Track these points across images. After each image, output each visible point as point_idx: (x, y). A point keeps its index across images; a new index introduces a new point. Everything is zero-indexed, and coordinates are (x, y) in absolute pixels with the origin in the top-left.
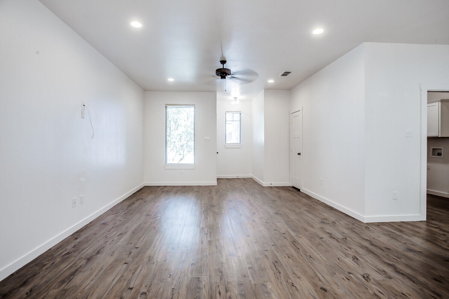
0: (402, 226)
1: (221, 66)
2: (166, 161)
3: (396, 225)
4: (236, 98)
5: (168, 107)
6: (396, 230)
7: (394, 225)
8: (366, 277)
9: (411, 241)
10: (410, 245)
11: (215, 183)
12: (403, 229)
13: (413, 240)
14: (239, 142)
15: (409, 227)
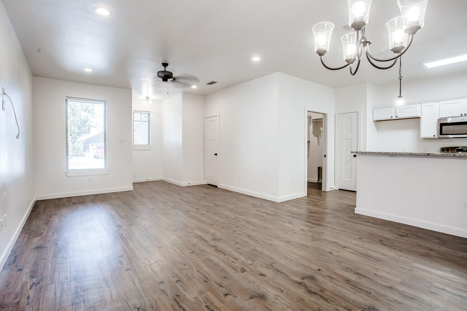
1: (163, 69)
2: (67, 167)
4: (148, 98)
5: (69, 100)
8: (302, 230)
11: (131, 188)
14: (147, 144)
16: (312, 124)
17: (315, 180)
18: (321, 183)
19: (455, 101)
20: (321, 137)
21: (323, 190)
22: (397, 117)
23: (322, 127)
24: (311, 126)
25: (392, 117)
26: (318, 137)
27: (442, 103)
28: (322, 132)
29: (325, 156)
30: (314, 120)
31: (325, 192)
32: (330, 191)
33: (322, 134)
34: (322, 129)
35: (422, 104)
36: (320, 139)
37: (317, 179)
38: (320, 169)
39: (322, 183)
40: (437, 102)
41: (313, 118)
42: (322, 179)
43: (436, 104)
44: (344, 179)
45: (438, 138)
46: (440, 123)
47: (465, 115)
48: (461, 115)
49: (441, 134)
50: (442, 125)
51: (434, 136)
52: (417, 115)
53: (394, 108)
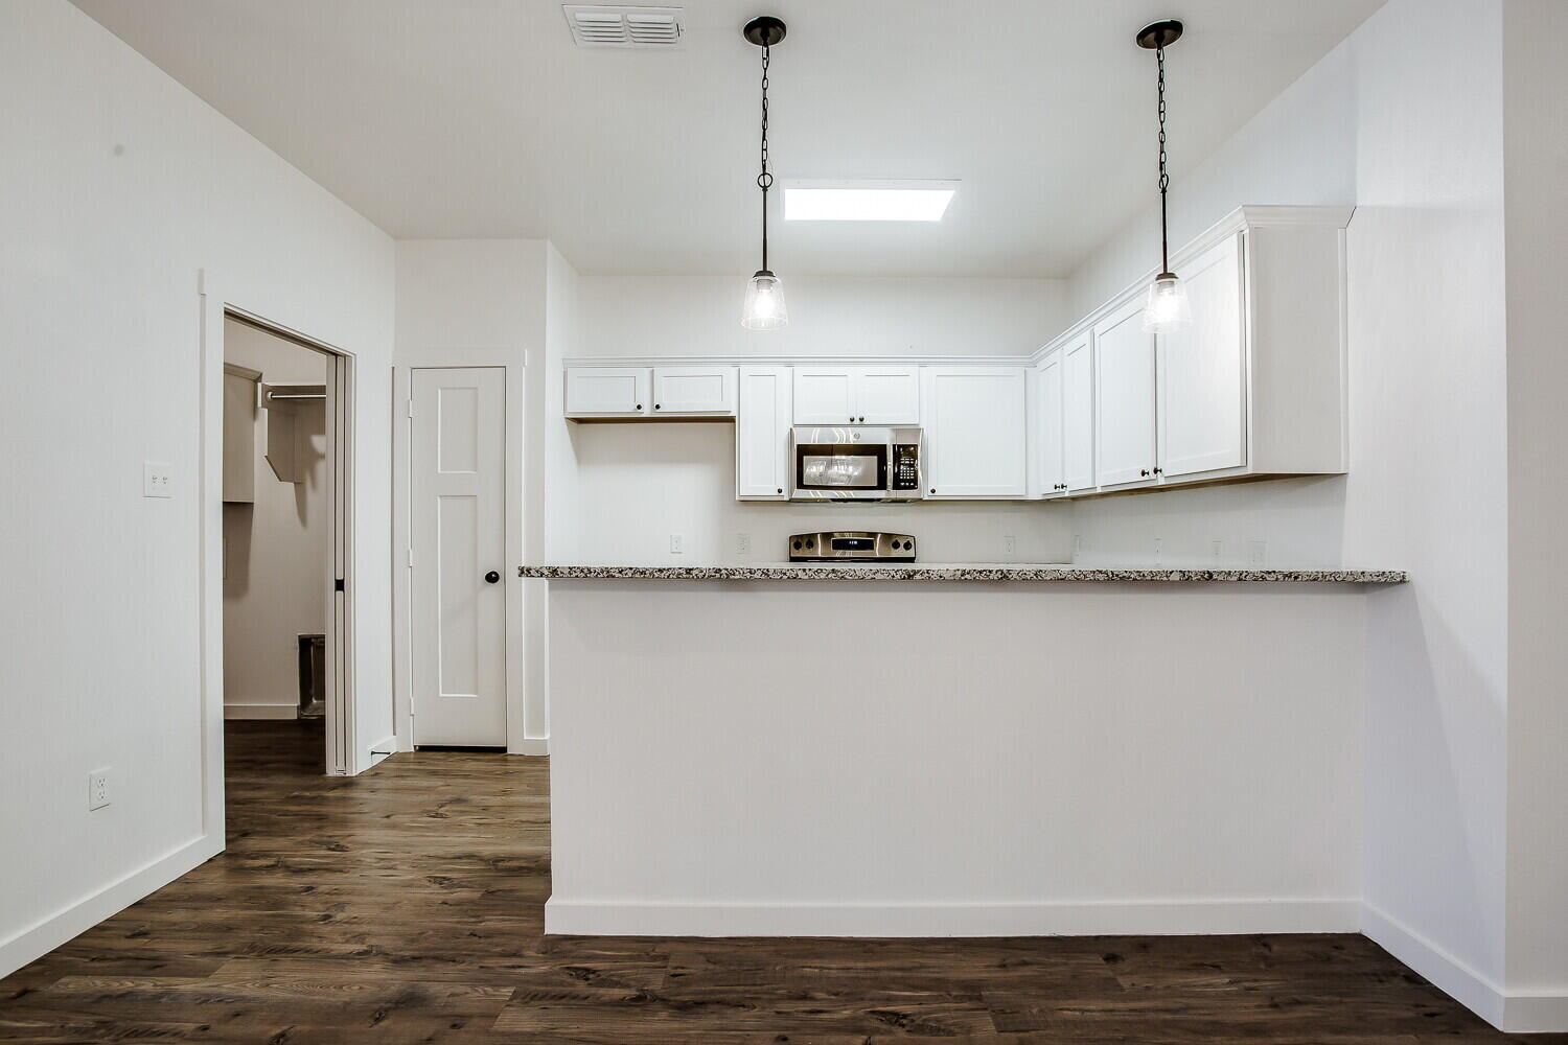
0: (148, 926)
3: (119, 937)
6: (126, 974)
7: (107, 944)
9: (221, 999)
10: (227, 1021)
12: (163, 947)
13: (227, 988)
15: (178, 916)
16: (264, 413)
17: (284, 704)
18: (321, 721)
19: (835, 370)
20: (313, 478)
21: (333, 770)
22: (658, 407)
23: (322, 431)
24: (257, 425)
25: (639, 407)
26: (300, 486)
27: (800, 370)
28: (323, 457)
29: (340, 585)
30: (277, 390)
31: (347, 783)
32: (375, 772)
33: (323, 469)
34: (319, 443)
35: (742, 368)
36: (312, 498)
37: (297, 703)
38: (311, 651)
39: (324, 716)
40: (789, 365)
41: (269, 381)
42: (321, 695)
43: (783, 373)
44: (441, 695)
45: (790, 501)
46: (798, 446)
47: (862, 420)
48: (852, 420)
49: (801, 485)
50: (804, 451)
51: (780, 491)
52: (727, 407)
53: (647, 371)
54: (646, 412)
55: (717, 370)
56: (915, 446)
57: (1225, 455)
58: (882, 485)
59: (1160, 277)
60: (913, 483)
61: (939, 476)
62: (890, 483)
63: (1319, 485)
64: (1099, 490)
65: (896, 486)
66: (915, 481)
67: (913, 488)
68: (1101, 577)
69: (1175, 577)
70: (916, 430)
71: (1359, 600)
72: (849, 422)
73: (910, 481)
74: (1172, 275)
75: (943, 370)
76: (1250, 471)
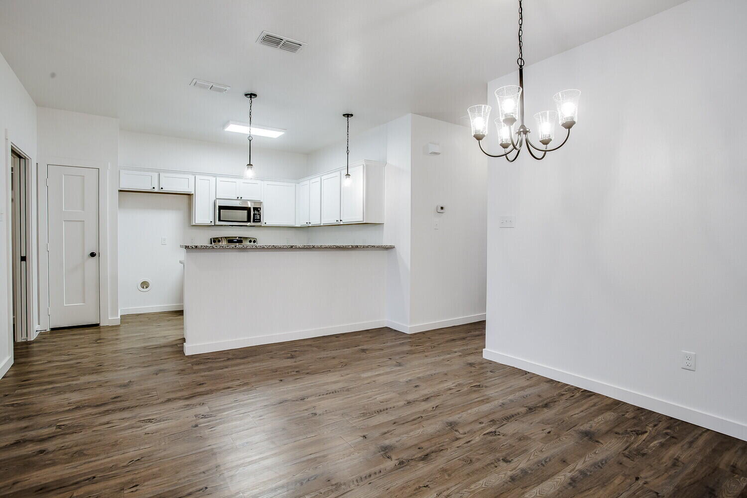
21: (20, 339)
22: (162, 188)
25: (154, 188)
27: (218, 179)
29: (24, 259)
35: (196, 176)
40: (215, 177)
43: (213, 179)
44: (65, 305)
45: (215, 225)
46: (219, 206)
47: (241, 198)
48: (238, 198)
49: (220, 220)
50: (221, 208)
51: (211, 222)
52: (190, 190)
53: (156, 174)
54: (156, 190)
55: (186, 176)
56: (260, 208)
57: (359, 218)
58: (249, 221)
59: (346, 175)
60: (259, 221)
61: (267, 218)
62: (252, 220)
63: (378, 226)
64: (322, 225)
65: (254, 221)
66: (260, 219)
67: (260, 222)
68: (335, 247)
69: (350, 247)
70: (261, 203)
71: (385, 252)
72: (236, 198)
73: (258, 220)
74: (349, 175)
75: (270, 183)
76: (364, 222)
